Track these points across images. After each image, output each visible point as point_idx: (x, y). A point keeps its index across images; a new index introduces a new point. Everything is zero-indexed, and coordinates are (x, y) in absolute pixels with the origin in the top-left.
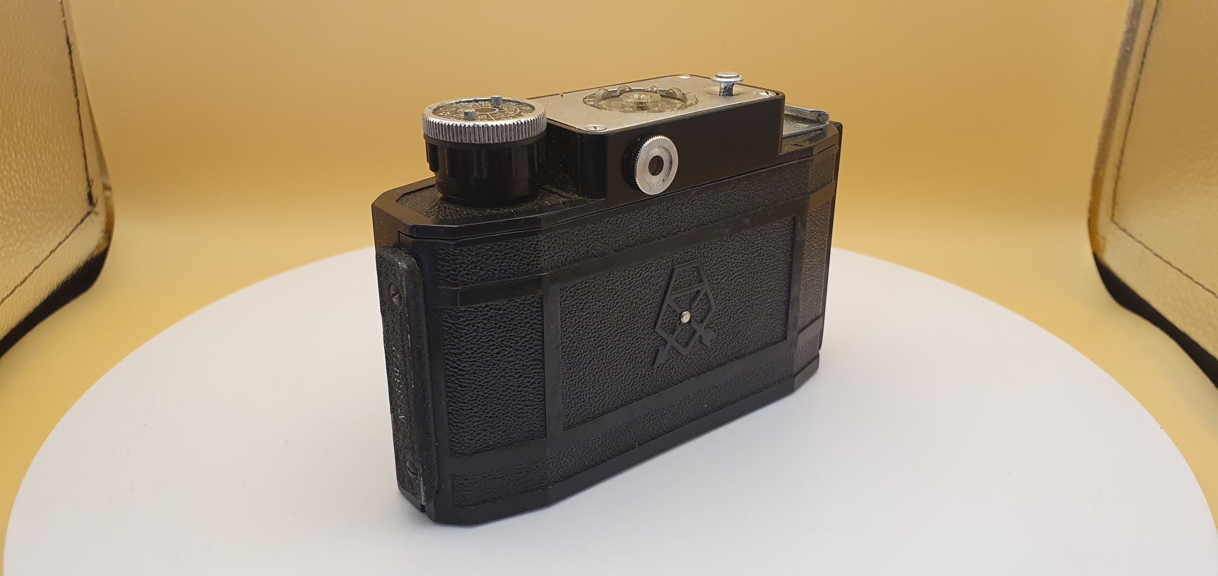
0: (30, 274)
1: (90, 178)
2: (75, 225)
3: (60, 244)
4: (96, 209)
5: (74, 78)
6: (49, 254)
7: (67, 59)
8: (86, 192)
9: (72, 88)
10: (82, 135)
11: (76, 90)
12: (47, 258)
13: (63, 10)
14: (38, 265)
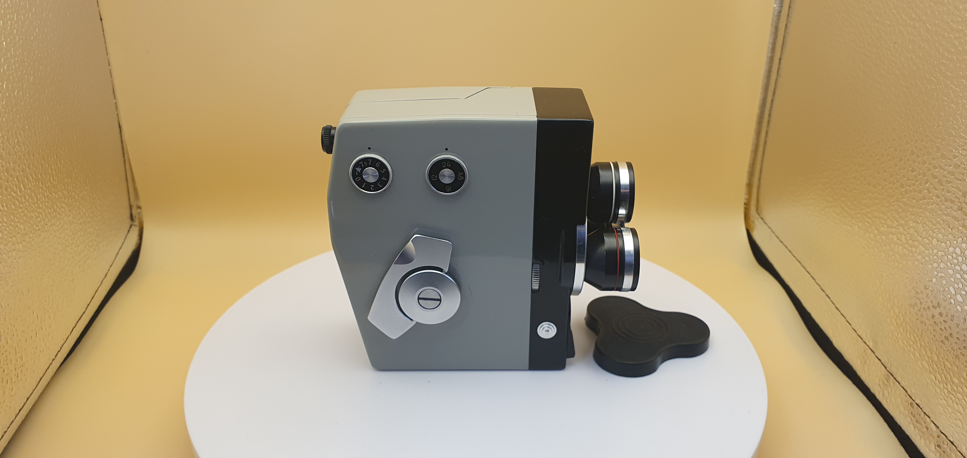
0: (109, 270)
1: (132, 203)
2: (126, 234)
3: (120, 248)
4: (135, 223)
5: (123, 147)
6: (115, 255)
7: (119, 136)
8: (130, 213)
9: (121, 153)
10: (127, 180)
11: (124, 153)
12: (116, 258)
13: (116, 107)
14: (111, 264)
